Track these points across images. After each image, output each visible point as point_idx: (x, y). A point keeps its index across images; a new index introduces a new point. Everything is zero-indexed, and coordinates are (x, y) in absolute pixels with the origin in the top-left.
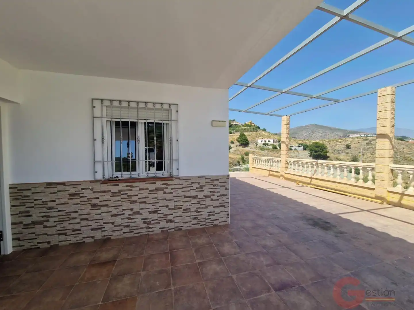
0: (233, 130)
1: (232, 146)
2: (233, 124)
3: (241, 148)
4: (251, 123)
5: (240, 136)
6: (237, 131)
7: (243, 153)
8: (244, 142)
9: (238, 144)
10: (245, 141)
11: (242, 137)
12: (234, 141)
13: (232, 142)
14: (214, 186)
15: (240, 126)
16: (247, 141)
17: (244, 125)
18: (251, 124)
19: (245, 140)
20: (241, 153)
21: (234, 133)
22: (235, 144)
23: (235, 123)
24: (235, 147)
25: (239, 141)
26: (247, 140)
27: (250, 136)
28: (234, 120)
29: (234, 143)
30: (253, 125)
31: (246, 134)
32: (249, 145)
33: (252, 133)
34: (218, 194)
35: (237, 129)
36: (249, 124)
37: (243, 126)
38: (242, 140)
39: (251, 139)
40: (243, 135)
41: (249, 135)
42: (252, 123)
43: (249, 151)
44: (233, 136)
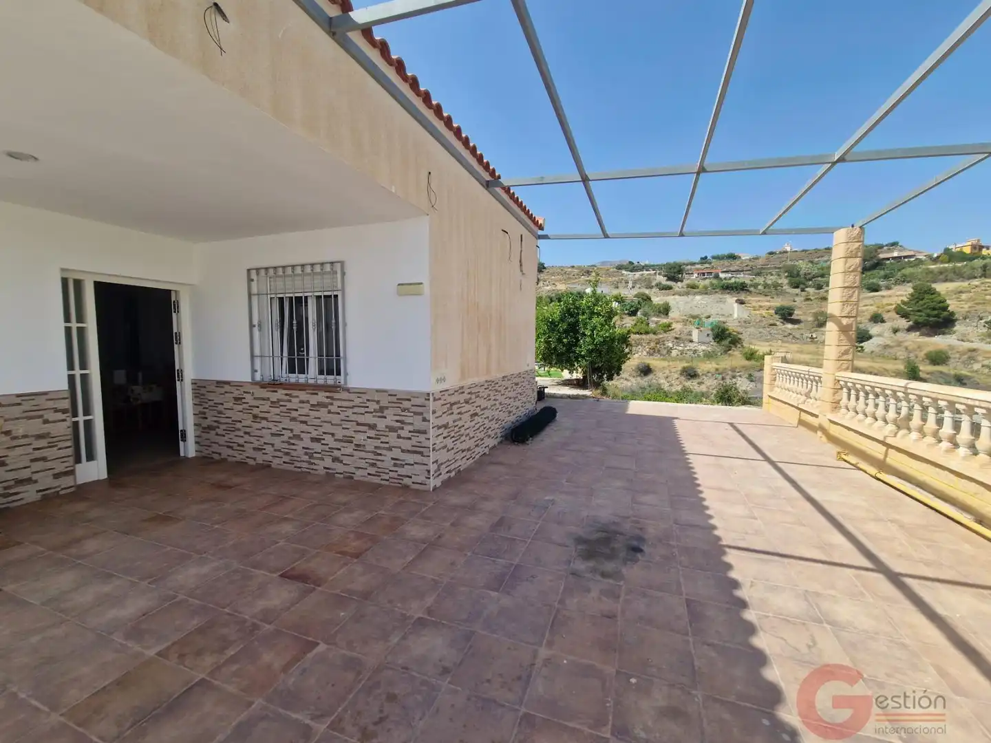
0: (886, 277)
1: (874, 329)
2: (888, 259)
3: (915, 338)
4: (974, 247)
5: (912, 295)
6: (904, 280)
7: (922, 354)
8: (929, 316)
9: (903, 323)
10: (936, 312)
11: (922, 299)
12: (886, 316)
13: (877, 319)
14: (404, 410)
15: (920, 262)
16: (945, 313)
17: (938, 257)
18: (976, 251)
19: (934, 309)
20: (911, 355)
21: (888, 288)
22: (888, 325)
23: (895, 254)
24: (888, 334)
25: (905, 315)
26: (945, 309)
27: (964, 296)
28: (894, 244)
29: (883, 321)
30: (984, 252)
31: (941, 287)
32: (955, 329)
33: (976, 282)
34: (411, 428)
35: (908, 271)
36: (967, 250)
37: (936, 260)
38: (919, 311)
39: (966, 306)
40: (925, 292)
41: (961, 292)
42: (981, 247)
43: (951, 347)
44: (883, 297)
